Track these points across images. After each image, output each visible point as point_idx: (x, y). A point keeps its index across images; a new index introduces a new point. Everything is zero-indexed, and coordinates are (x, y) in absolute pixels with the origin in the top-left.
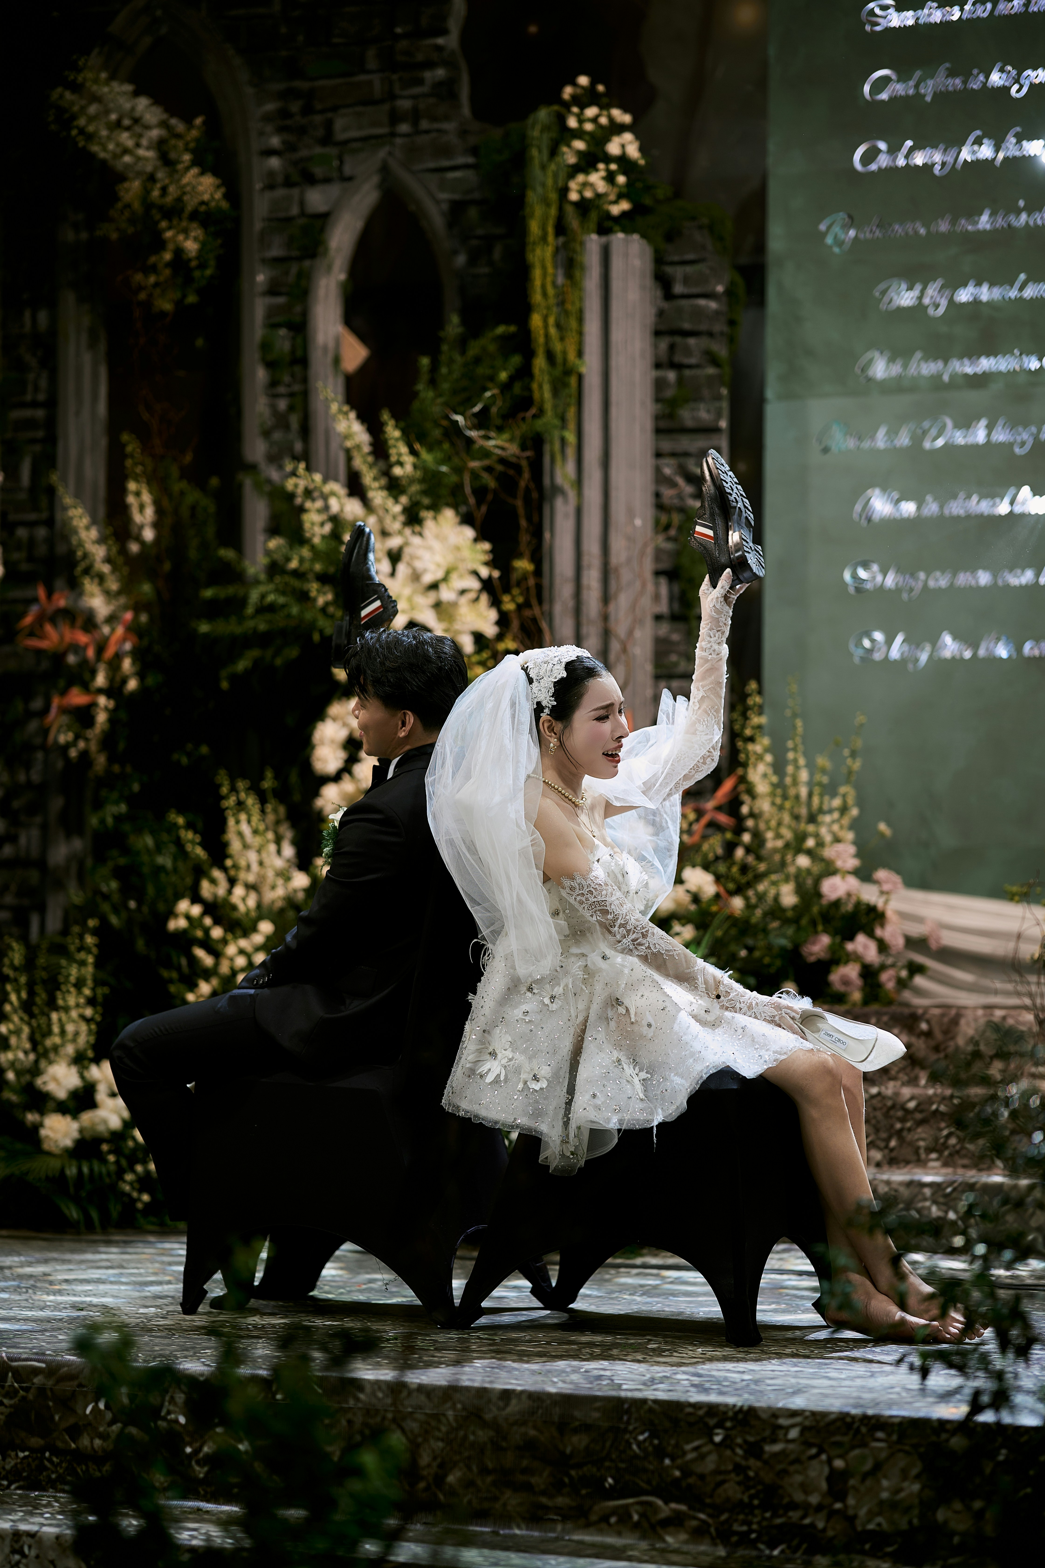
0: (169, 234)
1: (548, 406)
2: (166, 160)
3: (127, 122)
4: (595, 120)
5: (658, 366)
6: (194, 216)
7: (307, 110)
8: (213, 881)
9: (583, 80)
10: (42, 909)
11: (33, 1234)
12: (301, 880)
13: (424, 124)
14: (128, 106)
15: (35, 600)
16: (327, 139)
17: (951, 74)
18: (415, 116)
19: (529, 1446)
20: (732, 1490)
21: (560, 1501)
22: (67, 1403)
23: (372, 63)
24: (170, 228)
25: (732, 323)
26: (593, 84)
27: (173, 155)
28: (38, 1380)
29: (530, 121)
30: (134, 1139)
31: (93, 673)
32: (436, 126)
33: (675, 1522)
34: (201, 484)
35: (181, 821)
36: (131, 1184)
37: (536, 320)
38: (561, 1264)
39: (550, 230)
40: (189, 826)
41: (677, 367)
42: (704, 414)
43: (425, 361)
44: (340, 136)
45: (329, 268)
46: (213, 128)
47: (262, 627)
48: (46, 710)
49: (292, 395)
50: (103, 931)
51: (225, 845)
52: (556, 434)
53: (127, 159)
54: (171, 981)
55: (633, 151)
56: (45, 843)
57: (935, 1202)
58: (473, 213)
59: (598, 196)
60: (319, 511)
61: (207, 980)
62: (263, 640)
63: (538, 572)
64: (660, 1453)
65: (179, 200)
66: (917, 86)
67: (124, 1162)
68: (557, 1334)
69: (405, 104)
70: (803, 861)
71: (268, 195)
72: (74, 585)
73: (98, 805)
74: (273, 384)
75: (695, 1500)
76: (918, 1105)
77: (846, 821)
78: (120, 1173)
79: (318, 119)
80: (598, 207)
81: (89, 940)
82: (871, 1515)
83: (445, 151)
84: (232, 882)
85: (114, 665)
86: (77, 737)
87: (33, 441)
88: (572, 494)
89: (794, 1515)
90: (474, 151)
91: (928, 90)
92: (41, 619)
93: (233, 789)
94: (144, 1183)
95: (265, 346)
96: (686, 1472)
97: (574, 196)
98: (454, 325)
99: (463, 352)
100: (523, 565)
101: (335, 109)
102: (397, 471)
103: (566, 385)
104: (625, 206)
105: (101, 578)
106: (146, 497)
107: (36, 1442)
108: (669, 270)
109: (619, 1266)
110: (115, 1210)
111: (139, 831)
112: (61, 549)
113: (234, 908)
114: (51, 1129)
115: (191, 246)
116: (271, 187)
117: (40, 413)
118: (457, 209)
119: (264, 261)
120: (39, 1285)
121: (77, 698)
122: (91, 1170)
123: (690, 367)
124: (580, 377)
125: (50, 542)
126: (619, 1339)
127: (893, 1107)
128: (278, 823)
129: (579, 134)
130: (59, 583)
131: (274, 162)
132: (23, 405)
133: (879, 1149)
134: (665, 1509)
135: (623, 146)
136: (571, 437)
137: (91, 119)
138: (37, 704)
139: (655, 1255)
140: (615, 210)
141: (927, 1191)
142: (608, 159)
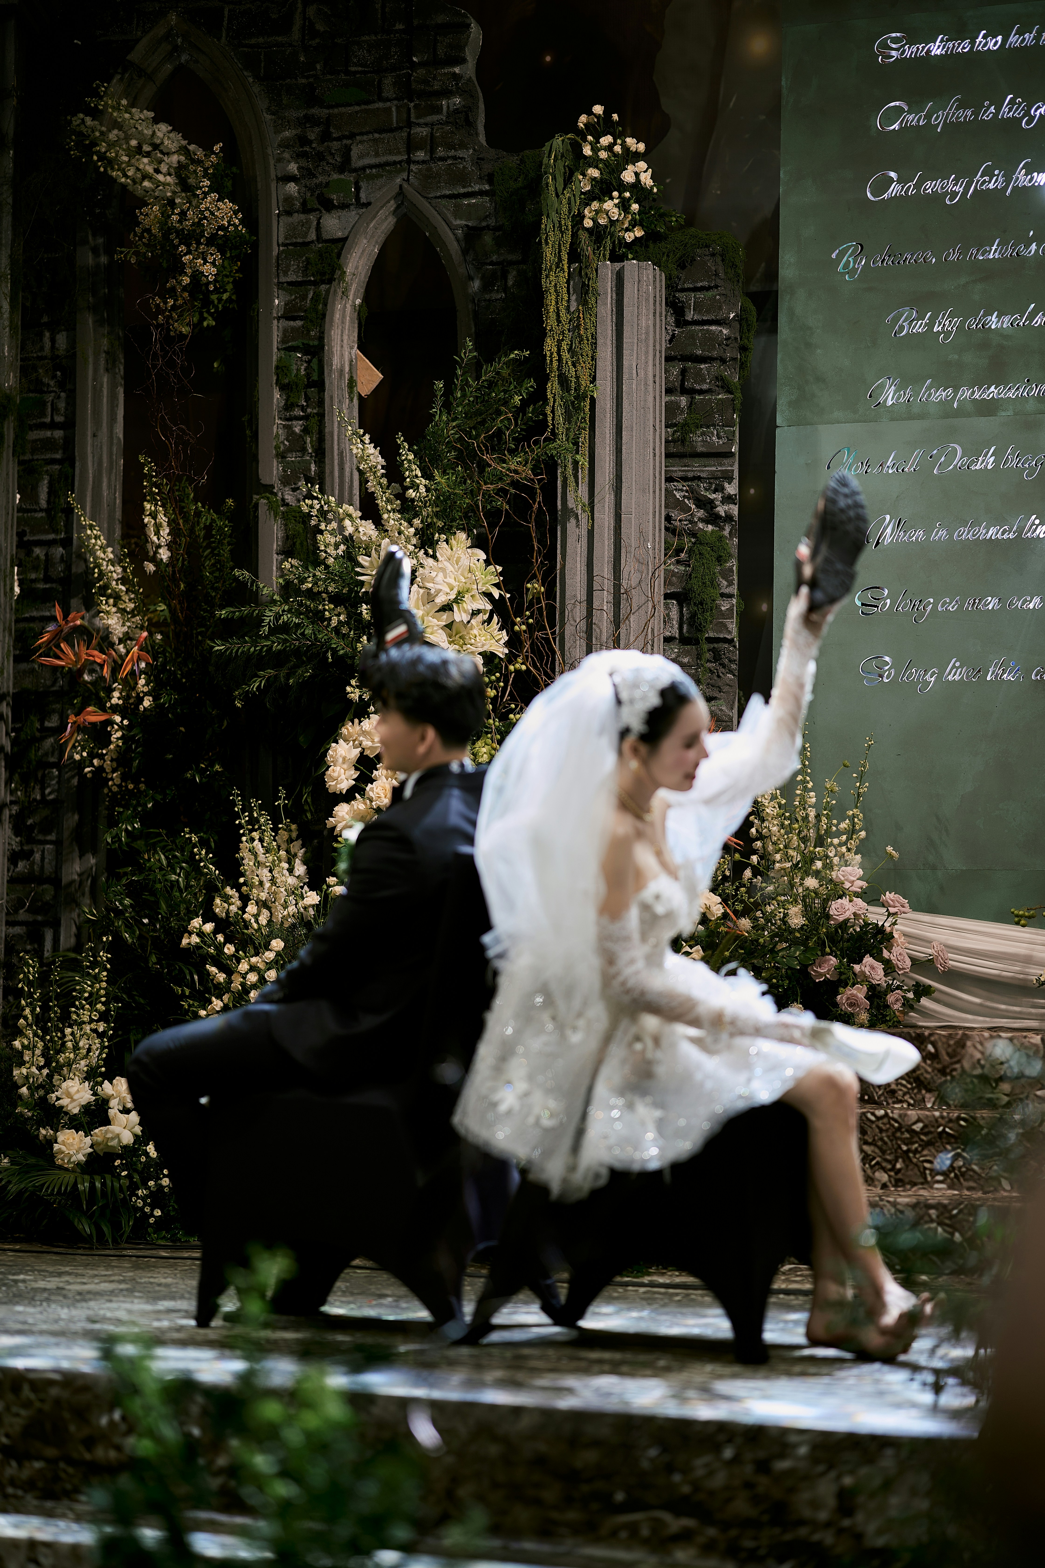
0: (186, 259)
1: (561, 430)
2: (185, 186)
3: (146, 148)
4: (610, 148)
5: (669, 391)
6: (212, 241)
7: (325, 137)
8: (226, 899)
9: (598, 109)
10: (56, 925)
11: (45, 1248)
12: (312, 898)
13: (440, 152)
14: (148, 132)
15: (54, 619)
16: (345, 166)
17: (962, 105)
18: (431, 144)
19: (540, 1461)
20: (741, 1506)
21: (572, 1515)
22: (82, 1414)
23: (389, 90)
24: (189, 252)
25: (743, 349)
26: (607, 113)
27: (192, 181)
28: (54, 1391)
29: (546, 148)
30: (147, 1154)
31: (110, 691)
32: (452, 153)
33: (684, 1537)
34: (216, 506)
35: (195, 839)
36: (143, 1199)
37: (550, 345)
38: (570, 1282)
39: (565, 257)
40: (203, 843)
41: (690, 392)
42: (716, 440)
43: (440, 384)
44: (357, 163)
45: (345, 293)
46: (231, 155)
47: (276, 647)
48: (63, 728)
49: (306, 418)
50: (117, 947)
51: (239, 863)
52: (569, 457)
53: (146, 184)
54: (183, 996)
55: (646, 179)
56: (59, 860)
57: (940, 1224)
58: (488, 239)
59: (612, 223)
60: (332, 533)
61: (219, 997)
62: (277, 659)
63: (550, 594)
64: (670, 1468)
65: (199, 224)
66: (928, 117)
67: (136, 1178)
68: (568, 1351)
69: (424, 131)
70: (811, 882)
71: (284, 219)
72: (90, 604)
73: (113, 823)
74: (289, 406)
75: (705, 1515)
76: (925, 1126)
77: (853, 844)
78: (133, 1188)
79: (335, 145)
80: (612, 235)
81: (103, 955)
82: (880, 1532)
83: (462, 178)
84: (245, 899)
85: (129, 683)
86: (92, 756)
87: (53, 461)
88: (584, 518)
89: (803, 1532)
90: (490, 179)
91: (939, 120)
92: (57, 636)
93: (246, 808)
94: (157, 1198)
95: (282, 369)
96: (697, 1487)
97: (588, 223)
98: (468, 350)
99: (478, 378)
100: (535, 587)
101: (352, 136)
102: (411, 493)
103: (578, 409)
104: (639, 233)
105: (117, 597)
106: (162, 518)
107: (51, 1452)
108: (682, 296)
109: (627, 1284)
110: (128, 1225)
111: (152, 848)
112: (77, 568)
113: (247, 925)
114: (64, 1143)
115: (209, 270)
116: (289, 213)
117: (58, 434)
118: (472, 236)
119: (280, 285)
120: (53, 1298)
121: (93, 716)
122: (104, 1184)
123: (701, 392)
124: (593, 401)
125: (66, 562)
126: (628, 1356)
127: (899, 1129)
128: (290, 841)
129: (594, 162)
130: (75, 602)
131: (292, 188)
132: (43, 426)
133: (885, 1170)
134: (675, 1524)
135: (637, 175)
136: (583, 461)
137: (111, 145)
138: (53, 722)
139: (663, 1274)
140: (629, 237)
141: (933, 1212)
142: (622, 187)
